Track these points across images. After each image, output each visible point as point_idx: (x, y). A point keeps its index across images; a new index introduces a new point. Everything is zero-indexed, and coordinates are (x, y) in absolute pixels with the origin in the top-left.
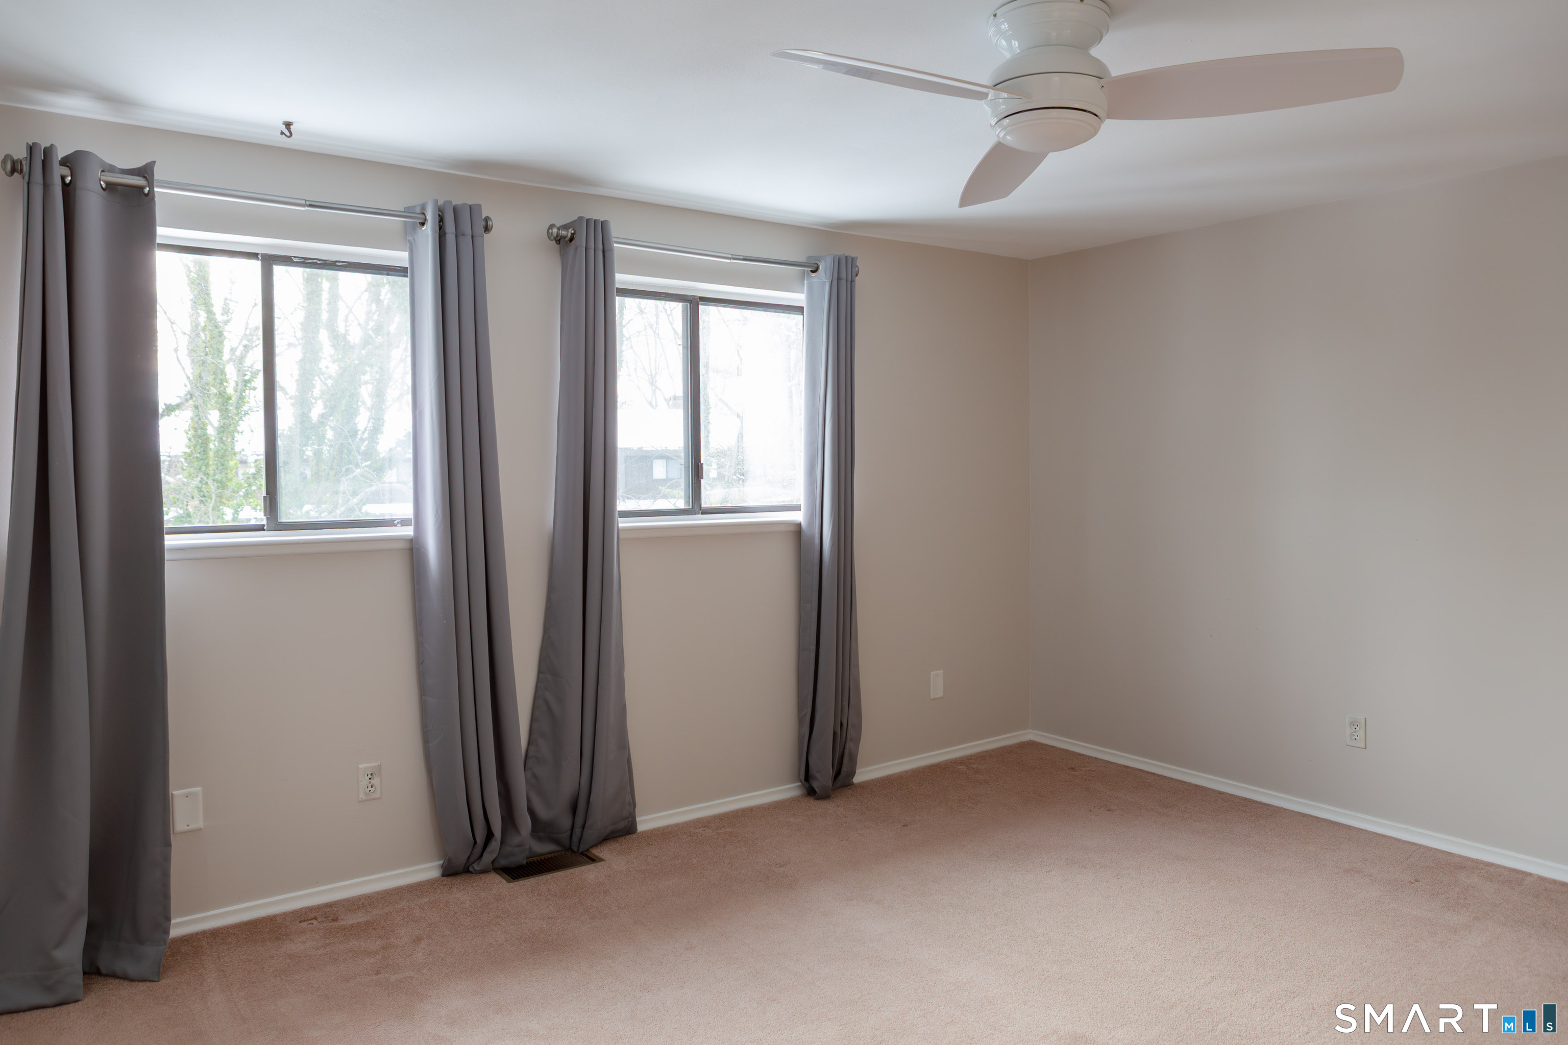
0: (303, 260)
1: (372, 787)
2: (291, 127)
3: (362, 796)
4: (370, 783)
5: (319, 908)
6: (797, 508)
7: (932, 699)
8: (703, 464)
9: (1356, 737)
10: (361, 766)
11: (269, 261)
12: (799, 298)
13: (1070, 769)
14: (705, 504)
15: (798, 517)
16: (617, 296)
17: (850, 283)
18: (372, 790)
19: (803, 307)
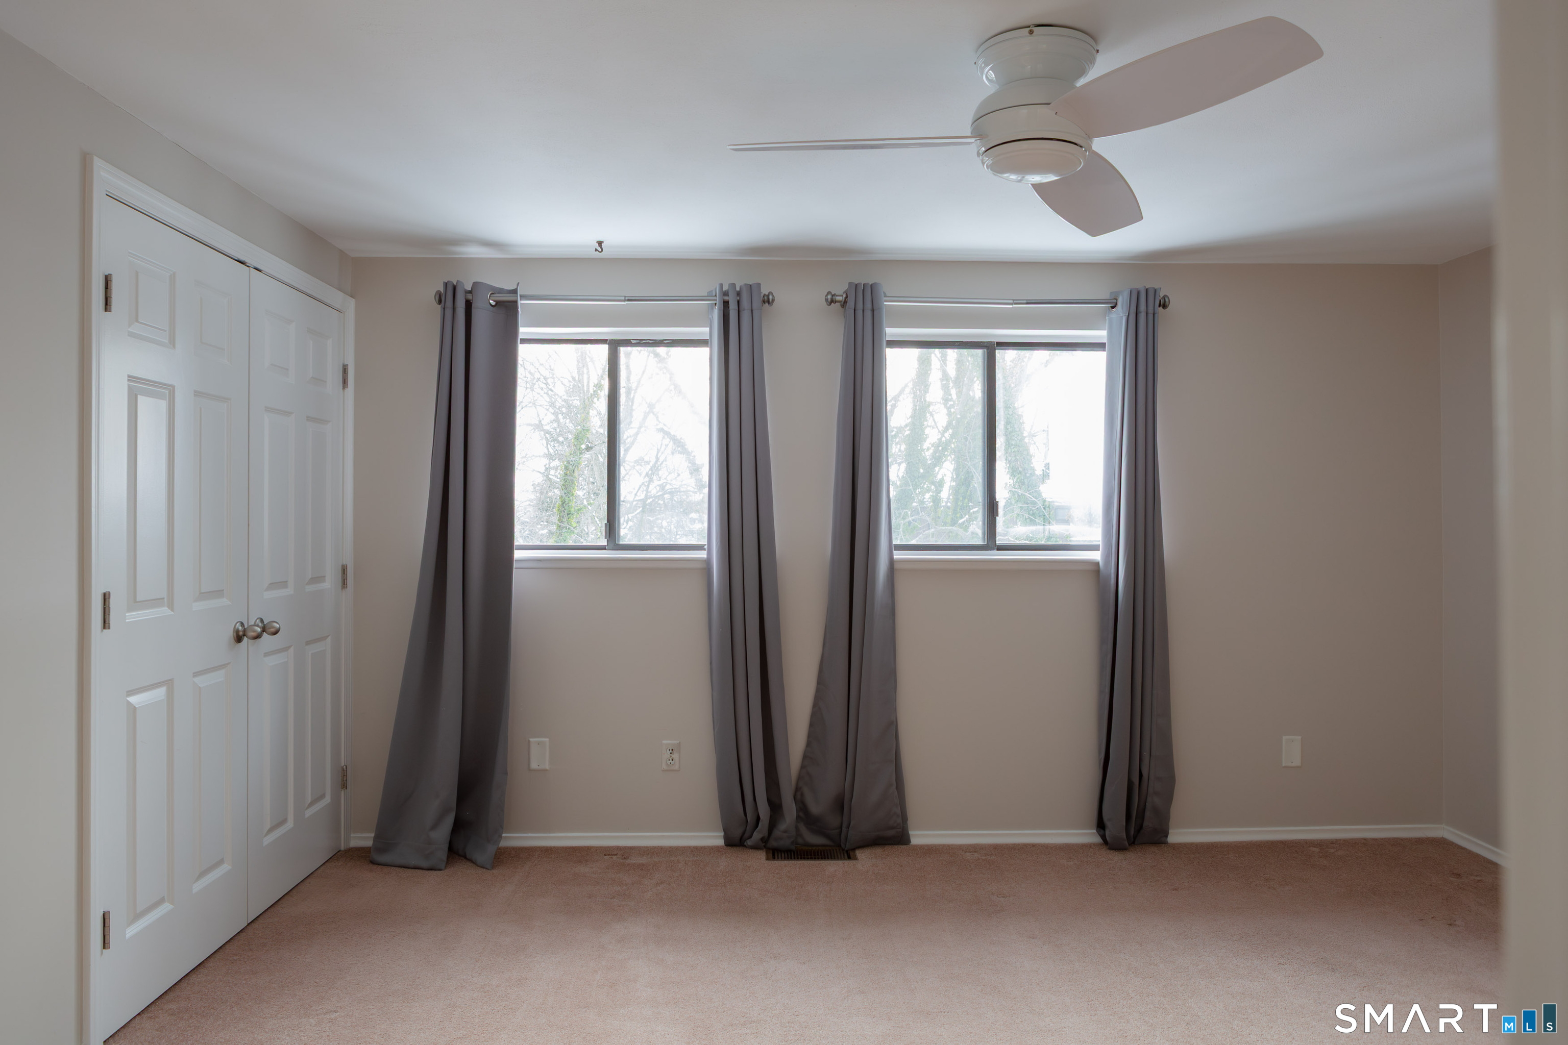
0: (639, 341)
1: (672, 760)
2: (603, 244)
3: (664, 767)
4: (671, 757)
5: (619, 848)
6: (1094, 548)
7: (1284, 767)
8: (998, 502)
10: (664, 742)
11: (615, 345)
12: (1101, 335)
14: (1000, 540)
15: (1096, 556)
16: (887, 347)
17: (1152, 315)
18: (672, 762)
19: (1105, 343)
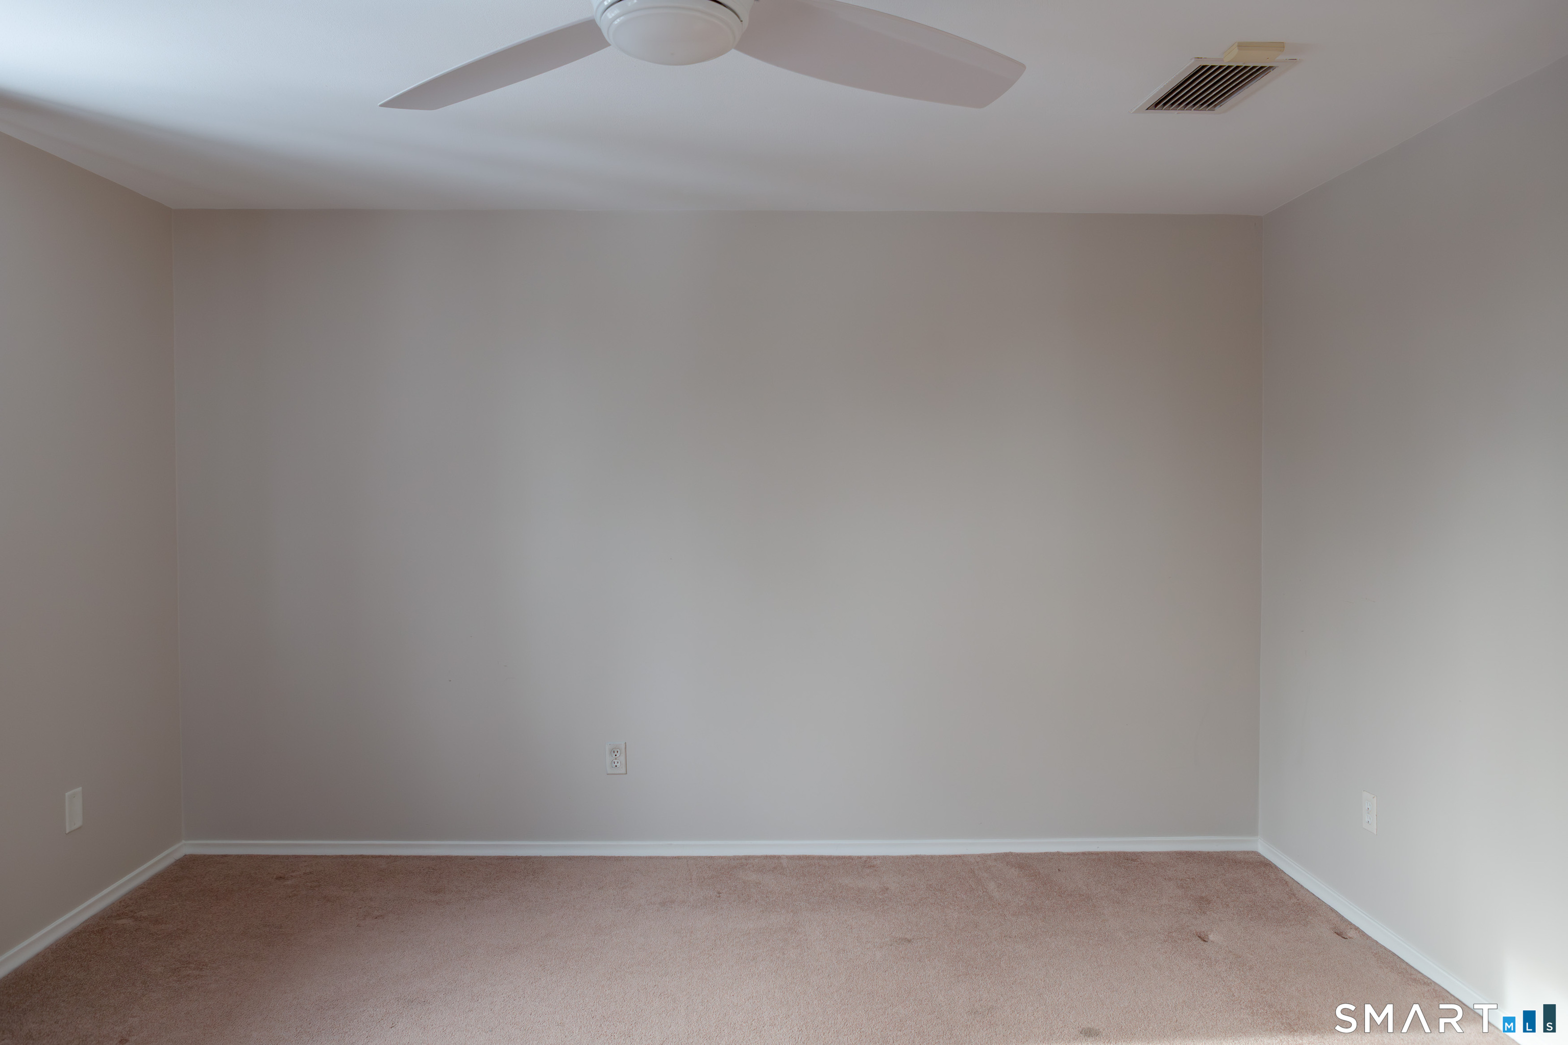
9: (616, 764)
13: (277, 878)
